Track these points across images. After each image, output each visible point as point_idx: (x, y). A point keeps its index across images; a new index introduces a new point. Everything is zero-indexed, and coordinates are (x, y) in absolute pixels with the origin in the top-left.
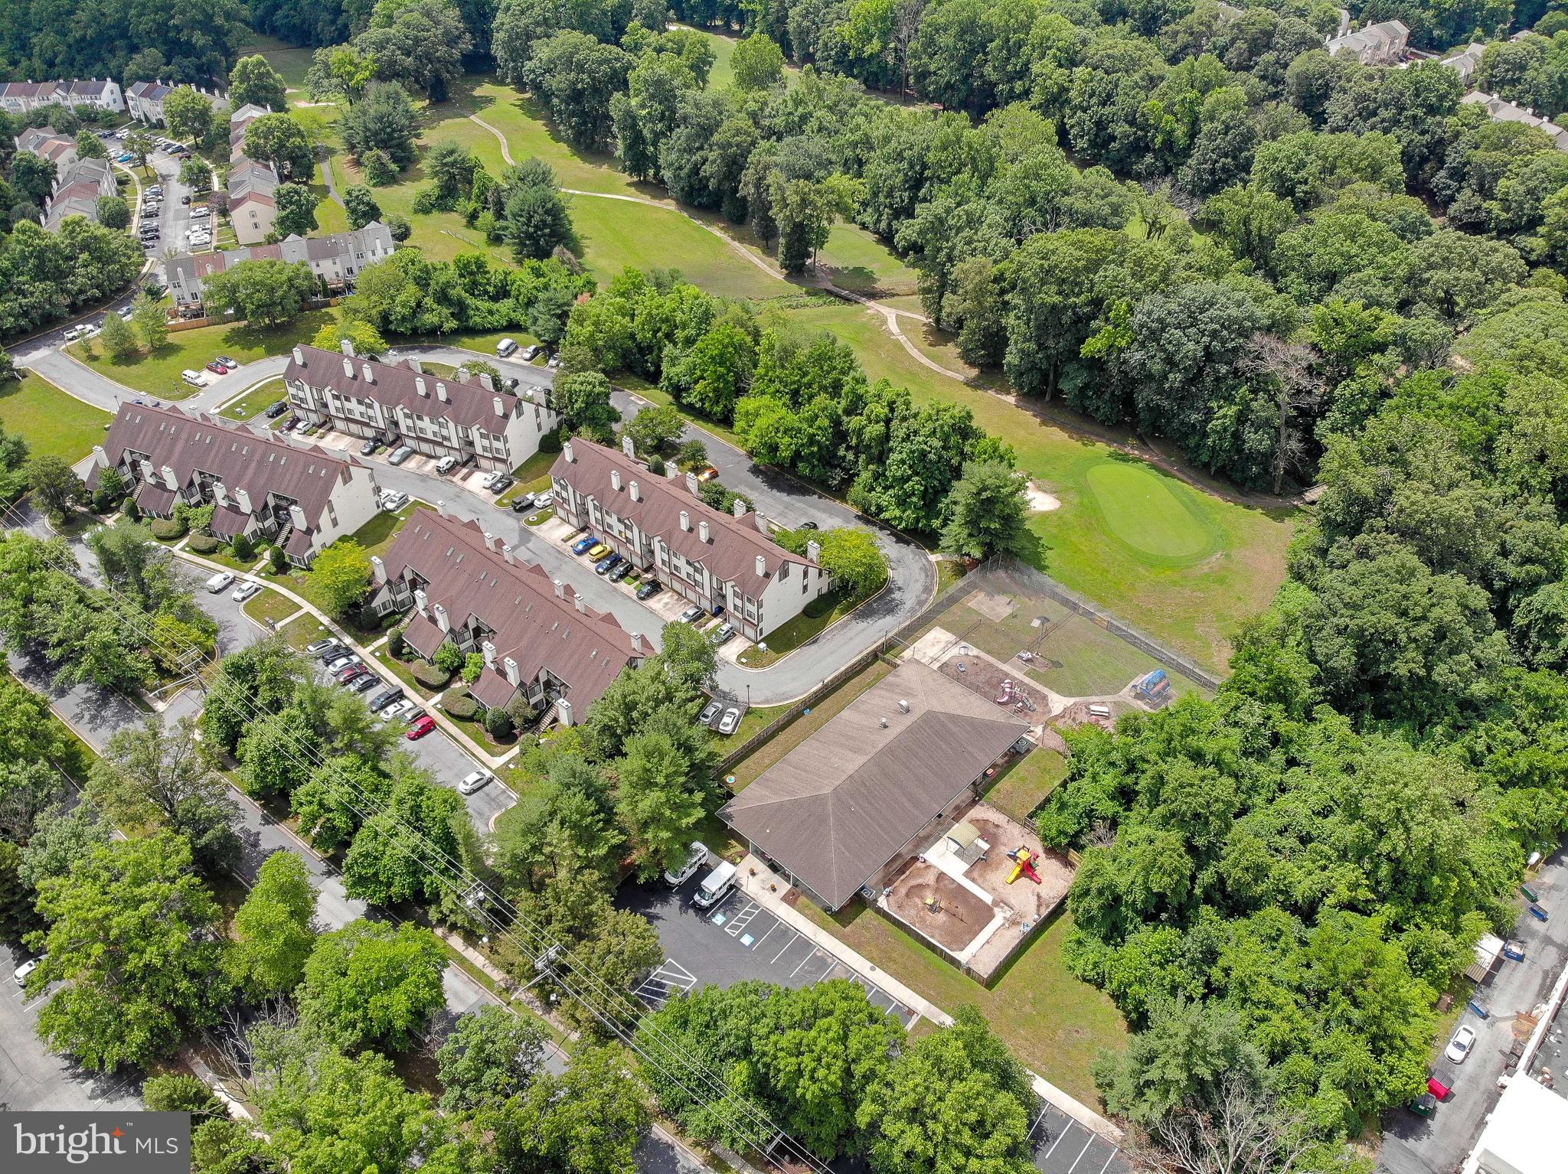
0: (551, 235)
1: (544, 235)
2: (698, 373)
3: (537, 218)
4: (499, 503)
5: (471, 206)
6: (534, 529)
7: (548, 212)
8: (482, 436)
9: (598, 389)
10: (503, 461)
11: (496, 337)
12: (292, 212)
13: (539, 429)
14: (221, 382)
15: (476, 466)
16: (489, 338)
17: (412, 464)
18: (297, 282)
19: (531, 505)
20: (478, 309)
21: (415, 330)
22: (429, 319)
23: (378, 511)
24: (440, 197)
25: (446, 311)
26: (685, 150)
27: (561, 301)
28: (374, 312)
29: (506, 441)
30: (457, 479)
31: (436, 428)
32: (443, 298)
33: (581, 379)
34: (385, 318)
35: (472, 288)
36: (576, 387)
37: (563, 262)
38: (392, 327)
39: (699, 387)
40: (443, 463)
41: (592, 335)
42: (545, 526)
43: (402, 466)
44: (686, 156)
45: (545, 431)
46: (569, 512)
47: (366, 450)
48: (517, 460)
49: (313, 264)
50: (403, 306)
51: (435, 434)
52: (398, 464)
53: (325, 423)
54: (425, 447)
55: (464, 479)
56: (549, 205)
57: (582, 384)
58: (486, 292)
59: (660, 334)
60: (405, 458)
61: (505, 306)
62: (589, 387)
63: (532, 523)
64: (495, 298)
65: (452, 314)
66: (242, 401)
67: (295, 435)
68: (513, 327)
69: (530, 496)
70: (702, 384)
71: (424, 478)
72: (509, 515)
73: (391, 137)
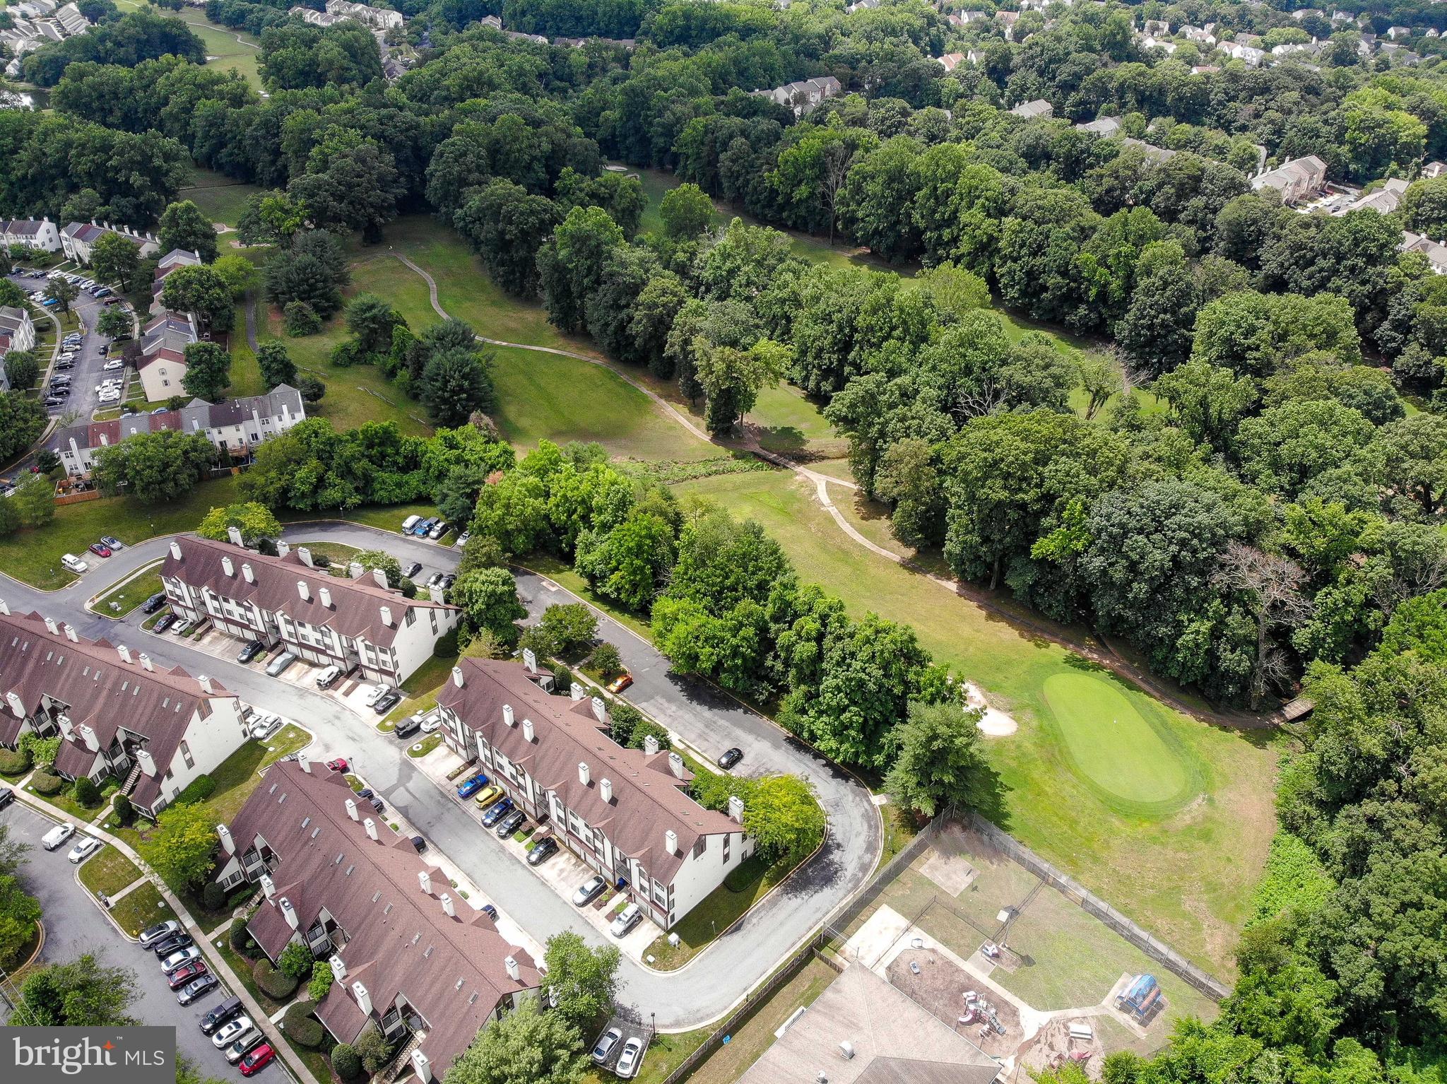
0: (467, 400)
1: (460, 400)
2: (614, 563)
3: (453, 383)
4: (382, 726)
5: (391, 361)
6: (416, 761)
7: (464, 377)
8: (367, 647)
9: (500, 589)
10: (390, 674)
11: (404, 512)
12: (201, 371)
13: (435, 630)
14: (102, 567)
15: (362, 677)
16: (396, 512)
17: (291, 675)
18: (192, 455)
19: (417, 729)
20: (384, 482)
21: (315, 506)
22: (331, 495)
23: (244, 740)
24: (360, 351)
25: (349, 486)
26: (611, 307)
27: (470, 480)
28: (271, 489)
29: (393, 653)
30: (338, 694)
31: (319, 636)
32: (346, 472)
33: (483, 578)
34: (285, 492)
35: (379, 461)
36: (477, 586)
37: (480, 428)
38: (291, 504)
39: (615, 577)
40: (324, 675)
41: (502, 518)
42: (429, 758)
43: (282, 677)
44: (612, 313)
45: (442, 632)
46: (457, 742)
47: (244, 658)
48: (406, 671)
49: (215, 431)
50: (303, 483)
51: (317, 641)
52: (276, 675)
53: (204, 620)
54: (308, 655)
55: (347, 694)
56: (467, 370)
57: (483, 583)
58: (395, 463)
59: (575, 517)
60: (285, 667)
61: (414, 478)
62: (491, 587)
63: (415, 754)
64: (405, 469)
65: (357, 489)
66: (120, 591)
67: (170, 636)
68: (423, 500)
69: (416, 719)
70: (618, 574)
71: (302, 692)
72: (391, 742)
73: (313, 288)
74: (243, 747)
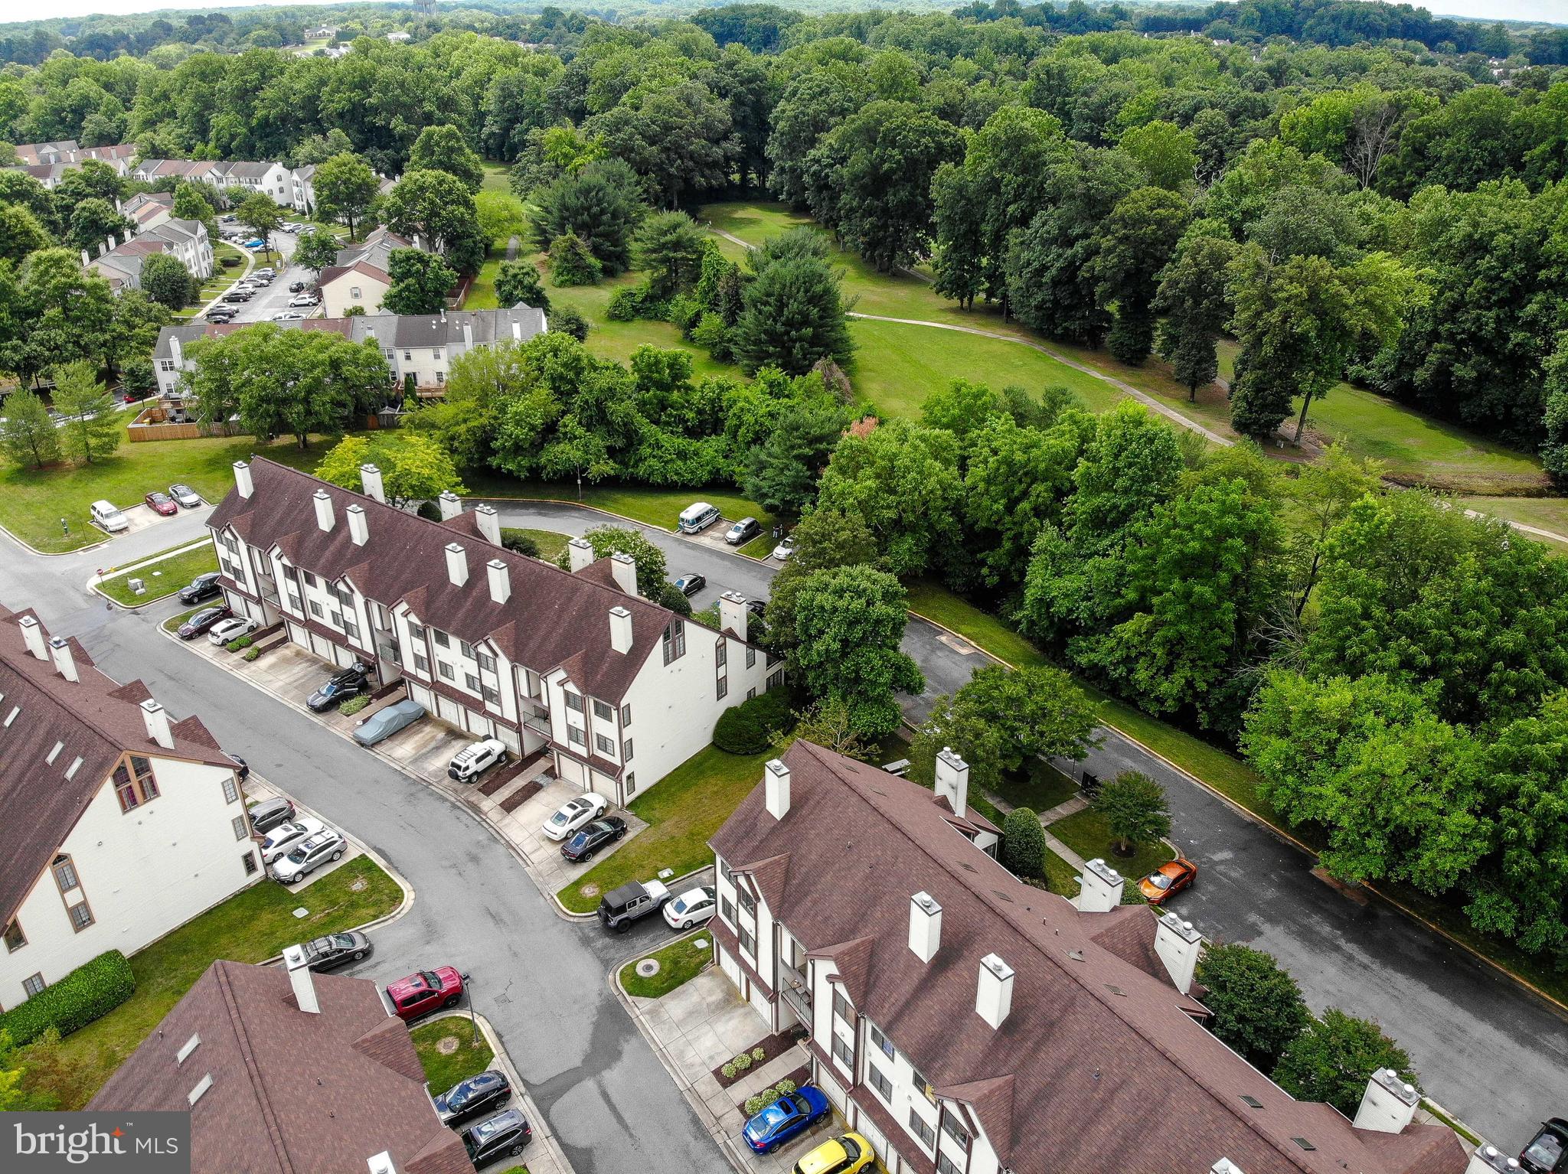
0: (815, 341)
1: (800, 339)
3: (794, 306)
4: (571, 895)
5: (692, 308)
6: (640, 1008)
7: (814, 300)
8: (569, 699)
9: (880, 609)
10: (611, 771)
11: (683, 499)
12: (407, 288)
13: (721, 689)
15: (551, 773)
16: (672, 500)
17: (404, 749)
18: (347, 370)
19: (655, 914)
20: (658, 446)
21: (535, 471)
22: (563, 453)
24: (650, 298)
25: (598, 442)
26: (1054, 241)
27: (816, 431)
28: (462, 428)
29: (625, 721)
30: (490, 804)
31: (471, 666)
32: (597, 417)
33: (842, 580)
34: (484, 441)
35: (657, 411)
36: (825, 599)
37: (829, 387)
38: (494, 461)
40: (470, 756)
41: (874, 496)
42: (675, 1005)
43: (378, 749)
44: (1054, 249)
45: (735, 697)
46: (753, 976)
47: (320, 701)
48: (647, 770)
49: (400, 354)
50: (518, 423)
51: (469, 679)
52: (377, 743)
53: (280, 625)
54: (451, 712)
55: (509, 806)
56: (819, 288)
57: (840, 593)
58: (683, 420)
60: (397, 732)
61: (710, 448)
62: (858, 604)
63: (639, 987)
64: (694, 432)
65: (612, 452)
66: (159, 566)
68: (719, 485)
69: (656, 890)
71: (419, 787)
72: (586, 941)
73: (596, 219)
74: (240, 898)
